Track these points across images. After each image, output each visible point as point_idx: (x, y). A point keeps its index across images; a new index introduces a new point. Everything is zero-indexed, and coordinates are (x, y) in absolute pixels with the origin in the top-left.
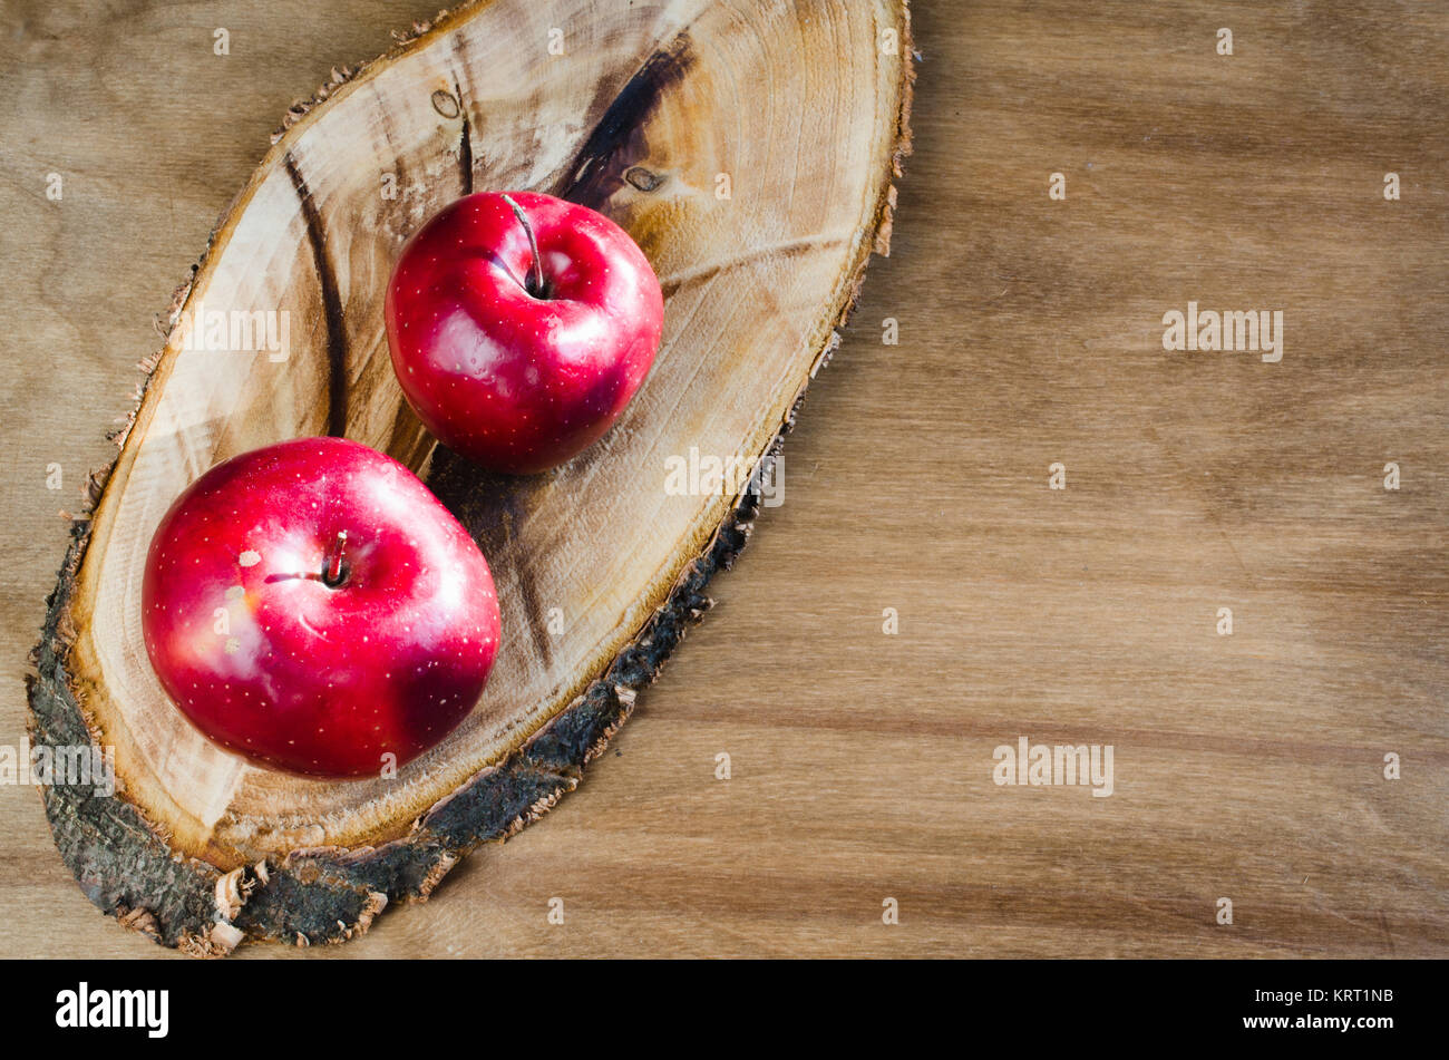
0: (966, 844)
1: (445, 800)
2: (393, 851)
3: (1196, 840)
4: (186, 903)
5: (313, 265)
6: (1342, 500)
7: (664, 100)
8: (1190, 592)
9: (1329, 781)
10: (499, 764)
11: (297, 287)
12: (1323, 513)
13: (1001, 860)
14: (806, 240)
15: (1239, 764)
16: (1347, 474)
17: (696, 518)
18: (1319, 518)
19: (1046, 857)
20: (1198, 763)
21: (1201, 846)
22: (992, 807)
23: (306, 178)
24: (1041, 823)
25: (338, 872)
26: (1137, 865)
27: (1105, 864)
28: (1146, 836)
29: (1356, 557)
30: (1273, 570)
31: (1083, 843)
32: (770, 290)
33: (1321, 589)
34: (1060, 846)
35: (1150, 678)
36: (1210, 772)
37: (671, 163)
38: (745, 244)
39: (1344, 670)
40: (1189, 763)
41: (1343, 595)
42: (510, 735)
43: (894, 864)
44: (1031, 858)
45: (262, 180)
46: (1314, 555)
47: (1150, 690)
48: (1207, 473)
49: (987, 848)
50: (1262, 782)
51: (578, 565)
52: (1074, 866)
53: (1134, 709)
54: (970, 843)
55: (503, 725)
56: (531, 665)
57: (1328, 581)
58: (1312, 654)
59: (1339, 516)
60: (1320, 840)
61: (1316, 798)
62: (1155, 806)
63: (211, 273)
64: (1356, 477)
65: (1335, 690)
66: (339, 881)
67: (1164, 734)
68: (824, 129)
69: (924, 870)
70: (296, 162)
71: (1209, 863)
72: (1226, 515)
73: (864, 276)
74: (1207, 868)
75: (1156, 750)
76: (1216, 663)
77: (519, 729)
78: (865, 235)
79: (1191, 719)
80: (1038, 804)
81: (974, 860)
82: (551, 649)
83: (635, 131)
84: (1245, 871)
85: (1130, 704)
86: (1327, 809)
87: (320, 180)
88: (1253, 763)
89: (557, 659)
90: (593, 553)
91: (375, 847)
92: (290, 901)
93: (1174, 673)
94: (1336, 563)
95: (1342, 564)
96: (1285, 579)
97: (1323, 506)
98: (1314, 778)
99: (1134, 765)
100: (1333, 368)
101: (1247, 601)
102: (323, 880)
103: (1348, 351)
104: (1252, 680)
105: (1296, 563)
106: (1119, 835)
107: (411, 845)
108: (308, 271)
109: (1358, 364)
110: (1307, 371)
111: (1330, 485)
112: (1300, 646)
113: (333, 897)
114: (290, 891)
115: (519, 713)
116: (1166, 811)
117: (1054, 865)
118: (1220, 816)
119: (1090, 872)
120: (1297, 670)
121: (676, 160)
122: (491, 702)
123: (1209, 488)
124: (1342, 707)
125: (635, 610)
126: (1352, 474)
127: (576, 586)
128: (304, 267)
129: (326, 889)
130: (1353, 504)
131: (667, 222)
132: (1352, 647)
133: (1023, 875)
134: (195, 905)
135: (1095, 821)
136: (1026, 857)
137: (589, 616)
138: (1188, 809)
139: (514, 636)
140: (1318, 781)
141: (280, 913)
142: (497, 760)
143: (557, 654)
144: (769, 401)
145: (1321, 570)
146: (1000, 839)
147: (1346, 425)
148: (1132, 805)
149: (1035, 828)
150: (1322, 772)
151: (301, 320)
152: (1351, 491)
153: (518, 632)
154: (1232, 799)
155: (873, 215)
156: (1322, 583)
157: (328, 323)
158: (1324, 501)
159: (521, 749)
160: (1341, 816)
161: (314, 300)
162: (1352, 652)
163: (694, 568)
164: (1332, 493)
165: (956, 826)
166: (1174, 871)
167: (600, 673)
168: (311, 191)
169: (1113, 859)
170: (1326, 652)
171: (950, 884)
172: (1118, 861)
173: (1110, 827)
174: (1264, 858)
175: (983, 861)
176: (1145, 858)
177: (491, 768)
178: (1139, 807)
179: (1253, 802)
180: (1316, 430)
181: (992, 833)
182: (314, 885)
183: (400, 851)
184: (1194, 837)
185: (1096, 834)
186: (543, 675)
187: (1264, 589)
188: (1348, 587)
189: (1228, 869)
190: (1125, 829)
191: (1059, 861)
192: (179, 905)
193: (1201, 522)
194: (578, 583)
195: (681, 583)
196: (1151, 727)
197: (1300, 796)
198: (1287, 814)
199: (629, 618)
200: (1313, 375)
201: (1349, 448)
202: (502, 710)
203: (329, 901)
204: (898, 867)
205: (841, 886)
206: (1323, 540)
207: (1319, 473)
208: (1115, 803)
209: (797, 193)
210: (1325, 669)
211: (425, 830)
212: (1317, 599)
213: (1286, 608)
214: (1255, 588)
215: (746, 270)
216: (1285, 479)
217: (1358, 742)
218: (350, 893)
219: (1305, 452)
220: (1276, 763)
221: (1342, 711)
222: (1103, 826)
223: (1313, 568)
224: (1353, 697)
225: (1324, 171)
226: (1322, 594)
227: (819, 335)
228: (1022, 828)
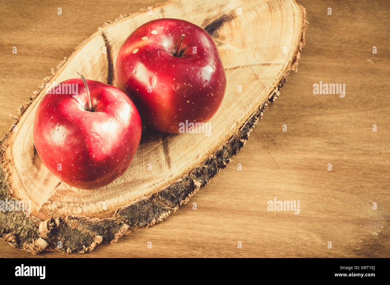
0: (161, 242)
1: (127, 205)
2: (106, 222)
3: (250, 244)
4: (28, 232)
5: (106, 58)
6: (312, 144)
7: (225, 25)
8: (255, 169)
9: (303, 227)
10: (149, 196)
11: (100, 63)
12: (305, 148)
13: (174, 247)
14: (269, 62)
15: (269, 221)
16: (315, 138)
17: (227, 131)
18: (304, 149)
19: (192, 247)
20: (253, 220)
21: (252, 246)
22: (174, 231)
23: (108, 38)
24: (192, 237)
25: (85, 226)
26: (226, 251)
27: (214, 251)
28: (231, 242)
29: (316, 161)
30: (286, 164)
31: (207, 243)
32: (256, 73)
33: (303, 170)
34: (198, 244)
35: (238, 193)
36: (257, 223)
37: (226, 40)
38: (249, 61)
39: (311, 194)
40: (250, 220)
41: (311, 171)
42: (154, 187)
43: (133, 247)
44: (186, 247)
45: (94, 37)
46: (301, 160)
47: (237, 197)
48: (264, 136)
49: (169, 244)
50: (277, 227)
51: (184, 140)
52: (202, 251)
53: (231, 202)
54: (163, 242)
55: (151, 184)
56: (163, 167)
57: (306, 167)
58: (299, 188)
59: (311, 149)
60: (298, 246)
61: (297, 232)
62: (235, 233)
63: (73, 58)
64: (318, 138)
65: (307, 199)
66: (85, 230)
67: (241, 211)
68: (277, 36)
69: (144, 250)
70: (105, 34)
71: (254, 251)
72: (270, 147)
73: (288, 73)
74: (254, 253)
75: (238, 215)
76: (263, 190)
77: (157, 185)
78: (289, 63)
79: (252, 206)
80: (191, 230)
81: (164, 247)
82: (171, 163)
83: (215, 32)
84: (268, 255)
85: (230, 201)
86: (301, 236)
87: (112, 38)
88: (274, 221)
89: (173, 166)
90: (190, 138)
91: (100, 219)
92: (66, 235)
93: (247, 192)
94: (309, 162)
95: (311, 163)
96: (290, 166)
97: (306, 146)
98: (297, 226)
99: (229, 219)
100: (311, 109)
101: (276, 172)
102: (79, 229)
103: (317, 105)
104: (276, 195)
105: (295, 162)
106: (221, 241)
107: (113, 221)
108: (104, 59)
109: (320, 108)
110: (302, 109)
111: (308, 140)
112: (295, 186)
113: (82, 236)
114: (67, 231)
115: (157, 181)
116: (240, 234)
117: (194, 250)
118: (260, 237)
119: (208, 252)
120: (293, 193)
121: (228, 39)
122: (148, 177)
123: (265, 139)
124: (309, 205)
125: (203, 155)
126: (316, 137)
127: (182, 146)
128: (103, 58)
129: (80, 232)
130: (316, 146)
131: (223, 53)
132: (313, 187)
133: (182, 253)
134: (32, 233)
135: (212, 237)
136: (184, 247)
137: (186, 155)
138: (248, 234)
139: (159, 158)
140: (298, 227)
141: (62, 239)
142: (148, 195)
143: (173, 165)
144: (254, 102)
145: (304, 164)
146: (175, 241)
147: (315, 124)
148: (227, 232)
149: (189, 238)
150: (300, 224)
151: (100, 71)
152: (316, 142)
153: (160, 157)
154: (265, 232)
155: (292, 58)
156: (304, 168)
157: (108, 72)
158: (306, 145)
159: (157, 192)
160: (307, 238)
161: (105, 66)
162: (314, 188)
163: (225, 145)
164: (309, 142)
165: (159, 236)
166: (241, 254)
167: (188, 173)
168: (108, 40)
169: (219, 249)
170: (304, 188)
171: (153, 255)
172: (219, 250)
173: (217, 239)
174: (276, 251)
175: (167, 248)
176: (230, 249)
177: (145, 197)
178: (230, 233)
179: (273, 233)
180: (305, 125)
181: (172, 239)
182: (75, 230)
183: (109, 222)
184: (250, 243)
185: (212, 241)
186: (168, 170)
187: (283, 169)
188: (312, 169)
189: (262, 254)
190: (224, 239)
191: (196, 249)
192: (26, 234)
193: (261, 149)
194: (183, 145)
195: (220, 149)
196: (237, 208)
197: (292, 231)
198: (286, 237)
199: (200, 157)
200: (304, 110)
201: (316, 130)
202: (152, 179)
203: (81, 238)
204: (135, 248)
205: (111, 253)
206: (305, 156)
207: (304, 137)
208: (220, 231)
209: (267, 50)
210: (303, 193)
211: (119, 216)
212: (302, 172)
213: (290, 175)
214: (279, 168)
215: (249, 68)
216: (292, 138)
217: (314, 216)
218: (89, 236)
219: (300, 131)
220: (283, 221)
221: (309, 206)
222: (215, 238)
223: (301, 163)
224: (313, 202)
225: (311, 59)
226: (304, 171)
227: (272, 87)
228: (184, 238)
